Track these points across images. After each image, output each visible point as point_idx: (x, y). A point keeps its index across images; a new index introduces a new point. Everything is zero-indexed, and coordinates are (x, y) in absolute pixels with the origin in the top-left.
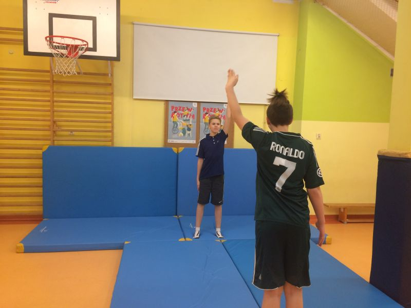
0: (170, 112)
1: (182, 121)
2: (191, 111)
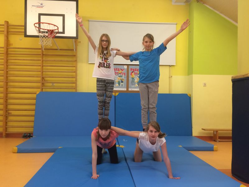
1: (118, 77)
2: (123, 71)
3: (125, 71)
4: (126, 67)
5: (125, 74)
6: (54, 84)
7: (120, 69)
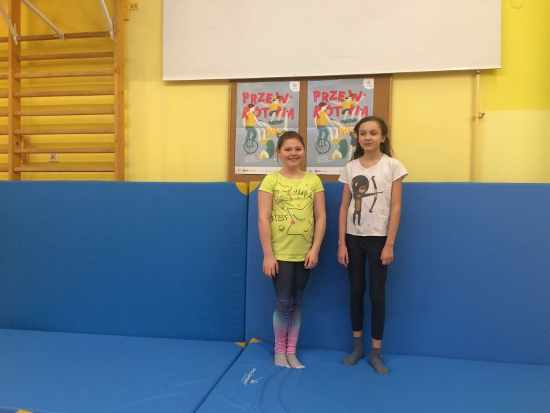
1: (267, 125)
4: (295, 87)
6: (57, 154)
7: (274, 96)
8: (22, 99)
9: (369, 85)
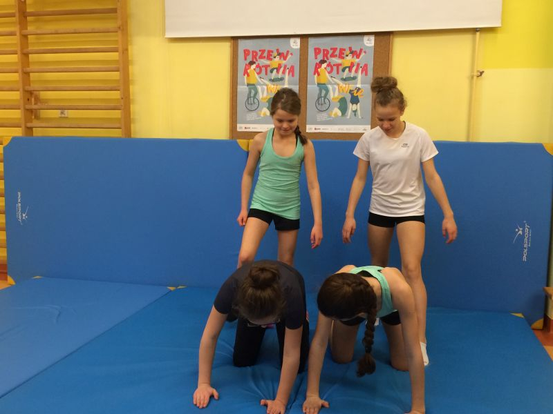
0: (242, 64)
1: (267, 82)
2: (285, 59)
3: (293, 60)
4: (295, 44)
5: (292, 70)
6: (66, 111)
7: (275, 53)
8: (30, 55)
9: (369, 42)
